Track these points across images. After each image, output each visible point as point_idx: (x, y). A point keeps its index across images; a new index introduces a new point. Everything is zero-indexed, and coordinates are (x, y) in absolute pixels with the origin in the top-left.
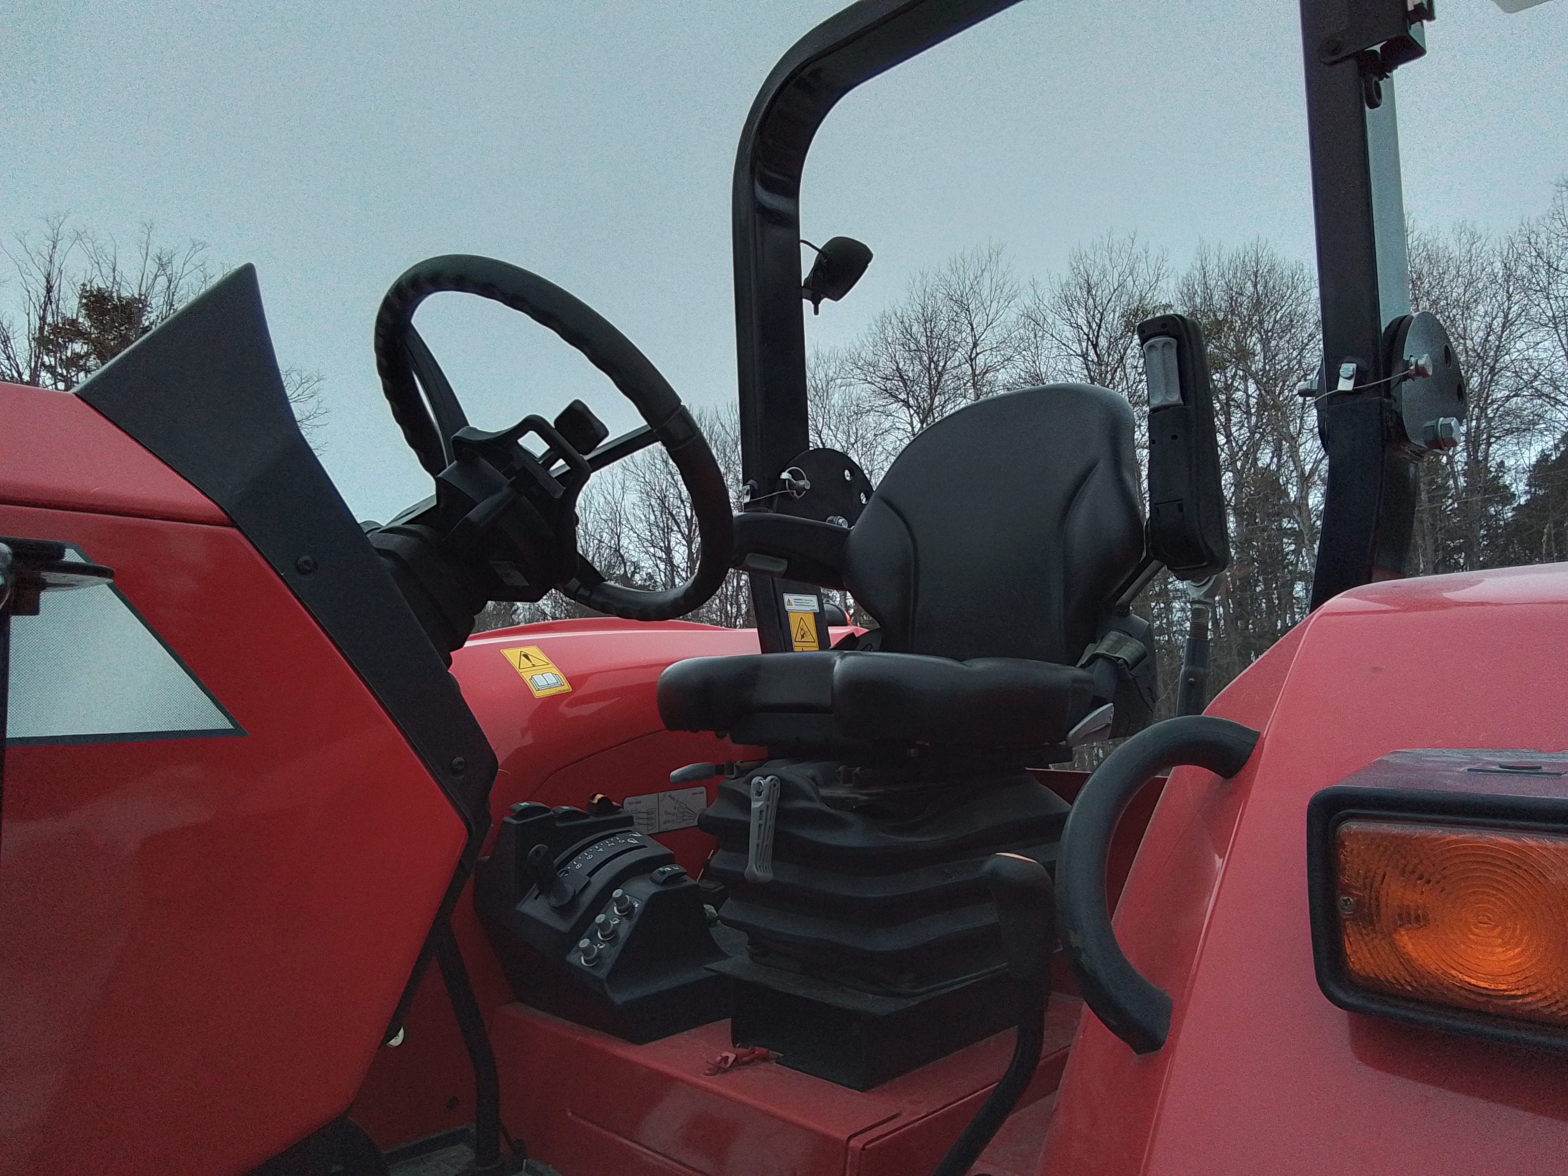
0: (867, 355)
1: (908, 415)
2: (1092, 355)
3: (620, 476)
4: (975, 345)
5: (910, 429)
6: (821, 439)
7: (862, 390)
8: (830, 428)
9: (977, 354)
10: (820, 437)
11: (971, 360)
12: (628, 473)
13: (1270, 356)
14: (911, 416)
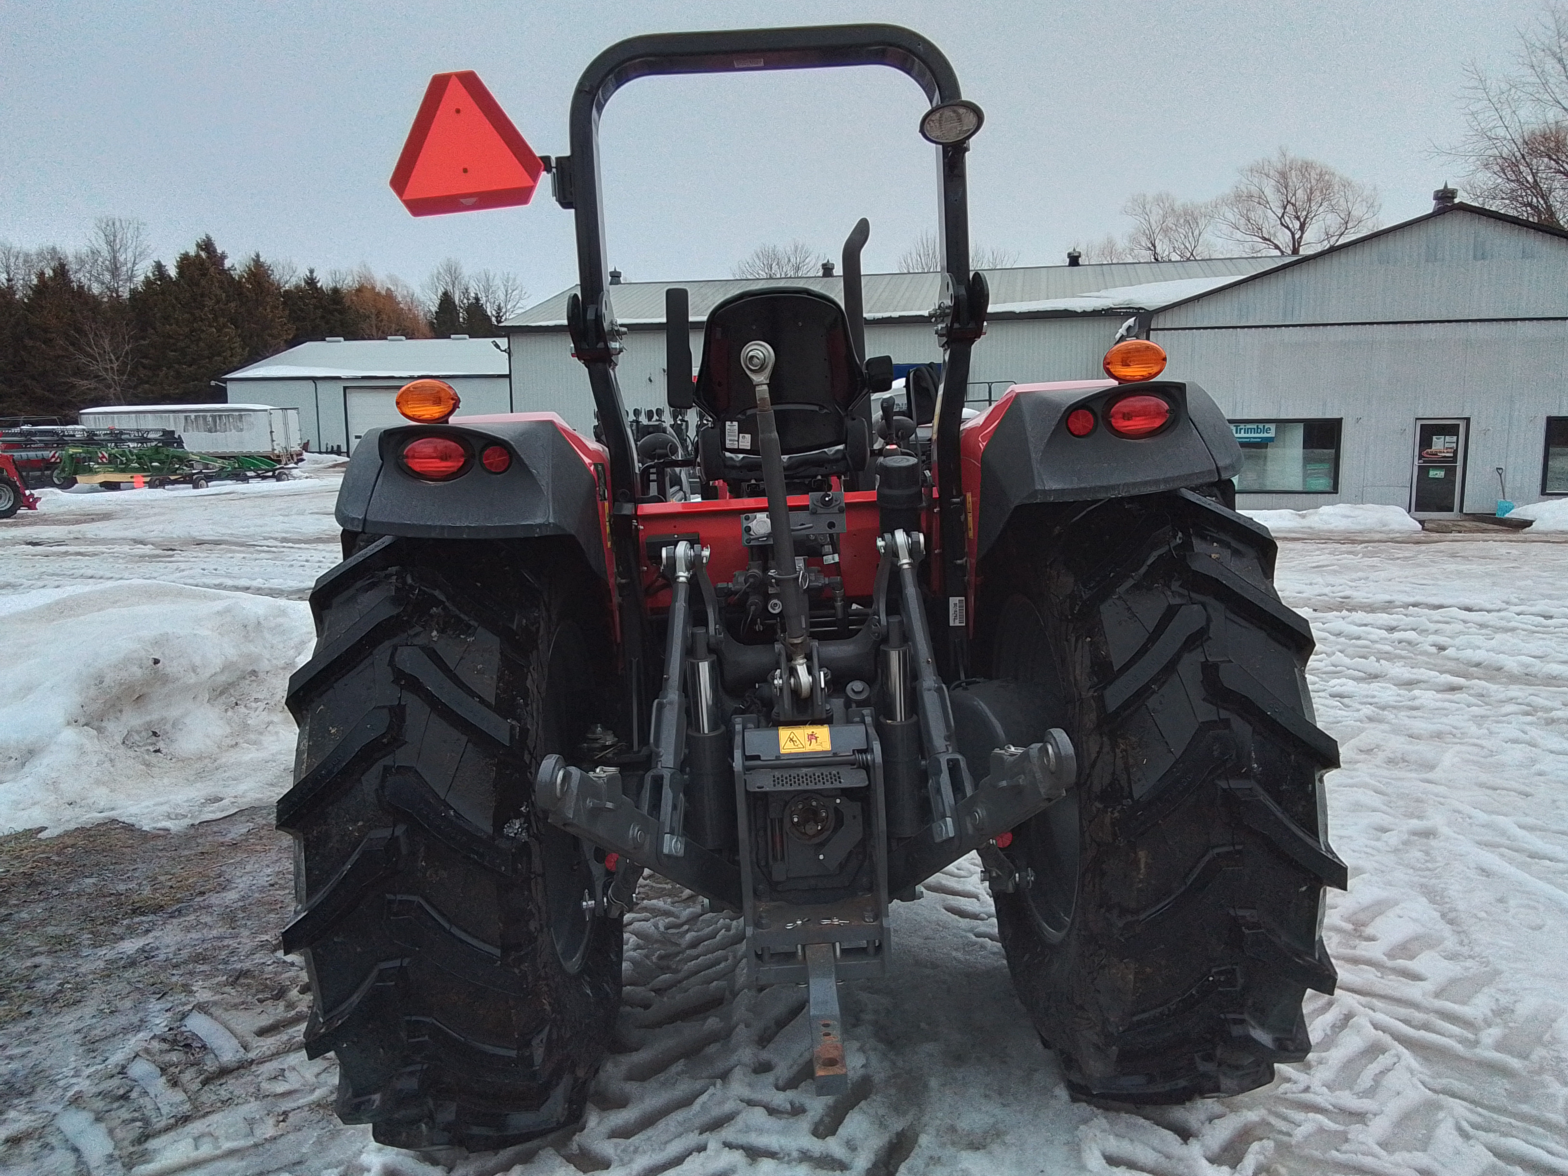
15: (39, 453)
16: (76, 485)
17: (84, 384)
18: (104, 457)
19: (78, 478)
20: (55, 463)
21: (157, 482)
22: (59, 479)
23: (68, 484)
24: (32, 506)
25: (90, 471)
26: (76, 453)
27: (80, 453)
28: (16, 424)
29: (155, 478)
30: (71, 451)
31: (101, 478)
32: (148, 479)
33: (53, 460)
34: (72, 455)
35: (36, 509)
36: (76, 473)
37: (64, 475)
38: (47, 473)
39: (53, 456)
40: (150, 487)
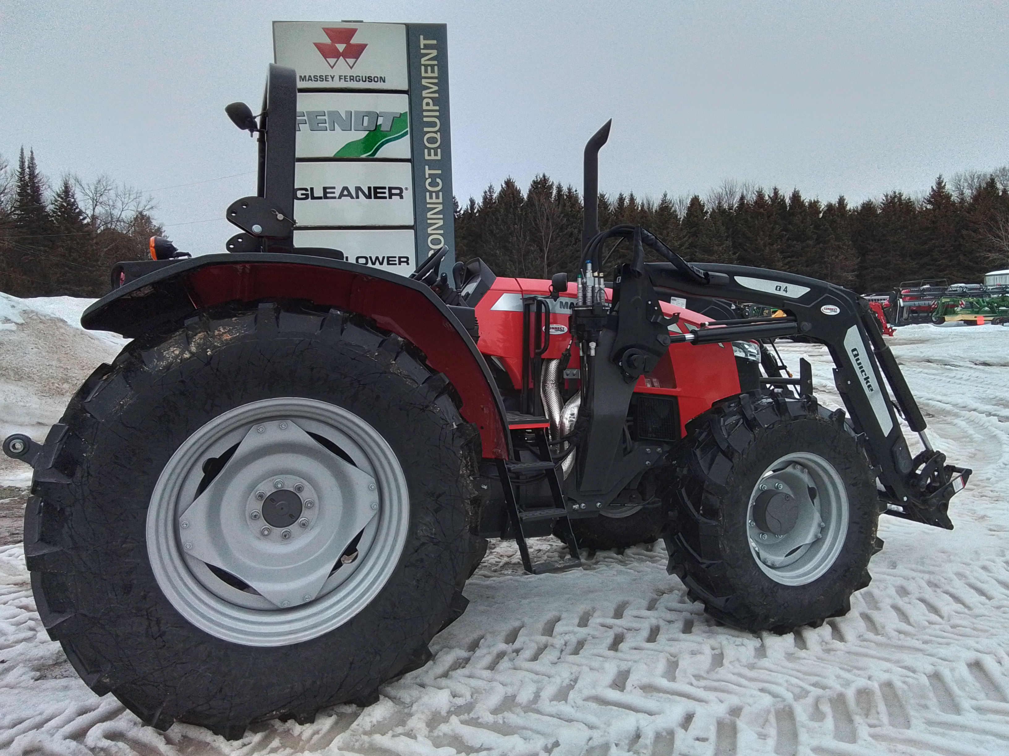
15: (927, 302)
16: (945, 323)
17: (993, 256)
18: (962, 304)
19: (946, 318)
20: (934, 308)
21: (998, 321)
22: (935, 318)
23: (940, 321)
24: (891, 334)
25: (955, 313)
26: (946, 302)
27: (948, 302)
28: (918, 285)
29: (996, 318)
30: (944, 300)
31: (959, 317)
32: (991, 318)
33: (933, 306)
34: (944, 303)
35: (892, 336)
36: (946, 314)
37: (938, 316)
38: (930, 314)
39: (934, 304)
40: (992, 324)
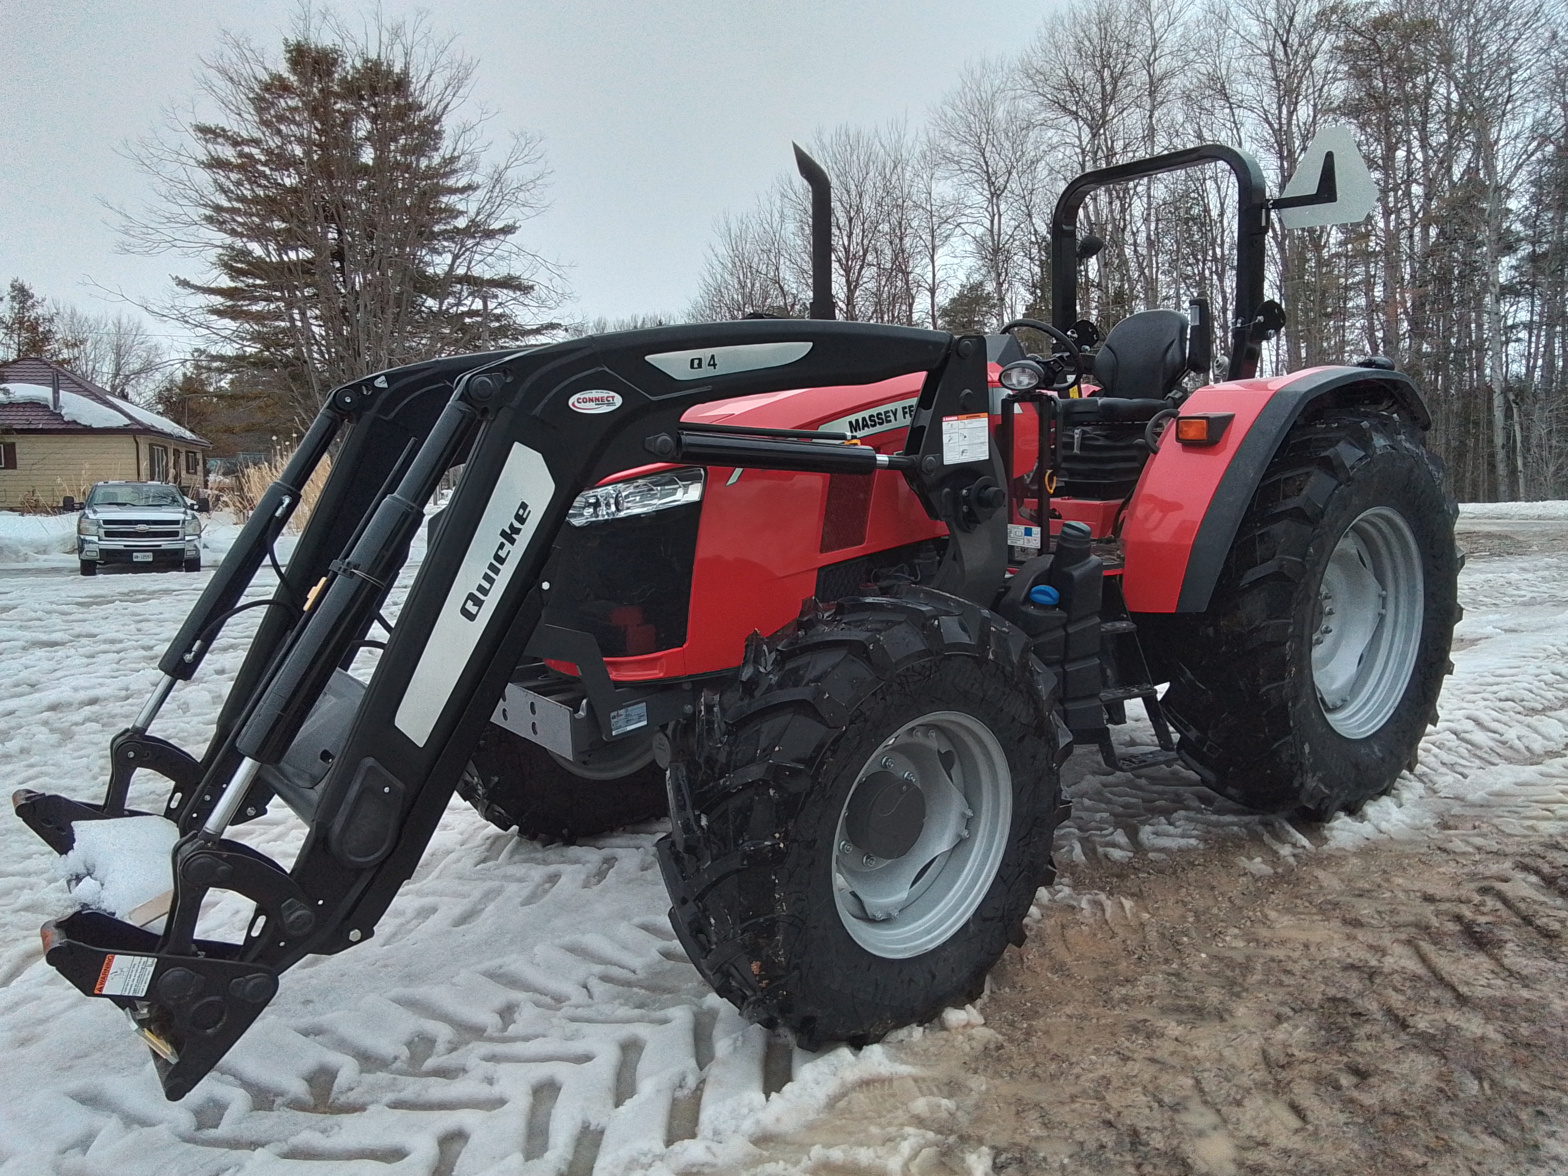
0: (1038, 62)
1: (1076, 127)
2: (1280, 53)
3: (778, 203)
4: (1154, 48)
5: (1077, 143)
6: (984, 158)
7: (1030, 104)
8: (993, 146)
9: (1156, 60)
10: (983, 155)
11: (1149, 65)
12: (786, 200)
13: (1476, 48)
14: (1080, 129)
